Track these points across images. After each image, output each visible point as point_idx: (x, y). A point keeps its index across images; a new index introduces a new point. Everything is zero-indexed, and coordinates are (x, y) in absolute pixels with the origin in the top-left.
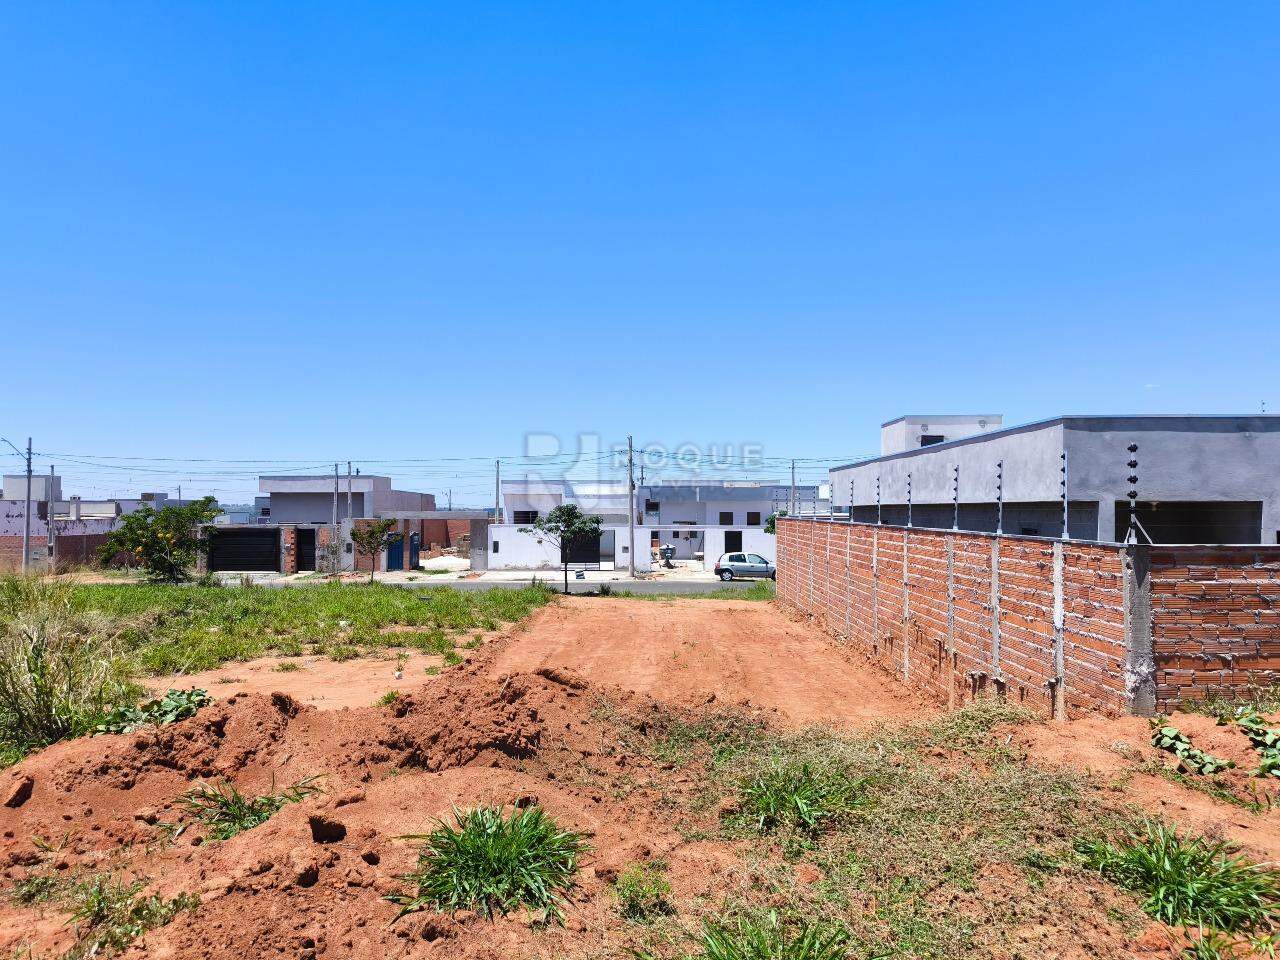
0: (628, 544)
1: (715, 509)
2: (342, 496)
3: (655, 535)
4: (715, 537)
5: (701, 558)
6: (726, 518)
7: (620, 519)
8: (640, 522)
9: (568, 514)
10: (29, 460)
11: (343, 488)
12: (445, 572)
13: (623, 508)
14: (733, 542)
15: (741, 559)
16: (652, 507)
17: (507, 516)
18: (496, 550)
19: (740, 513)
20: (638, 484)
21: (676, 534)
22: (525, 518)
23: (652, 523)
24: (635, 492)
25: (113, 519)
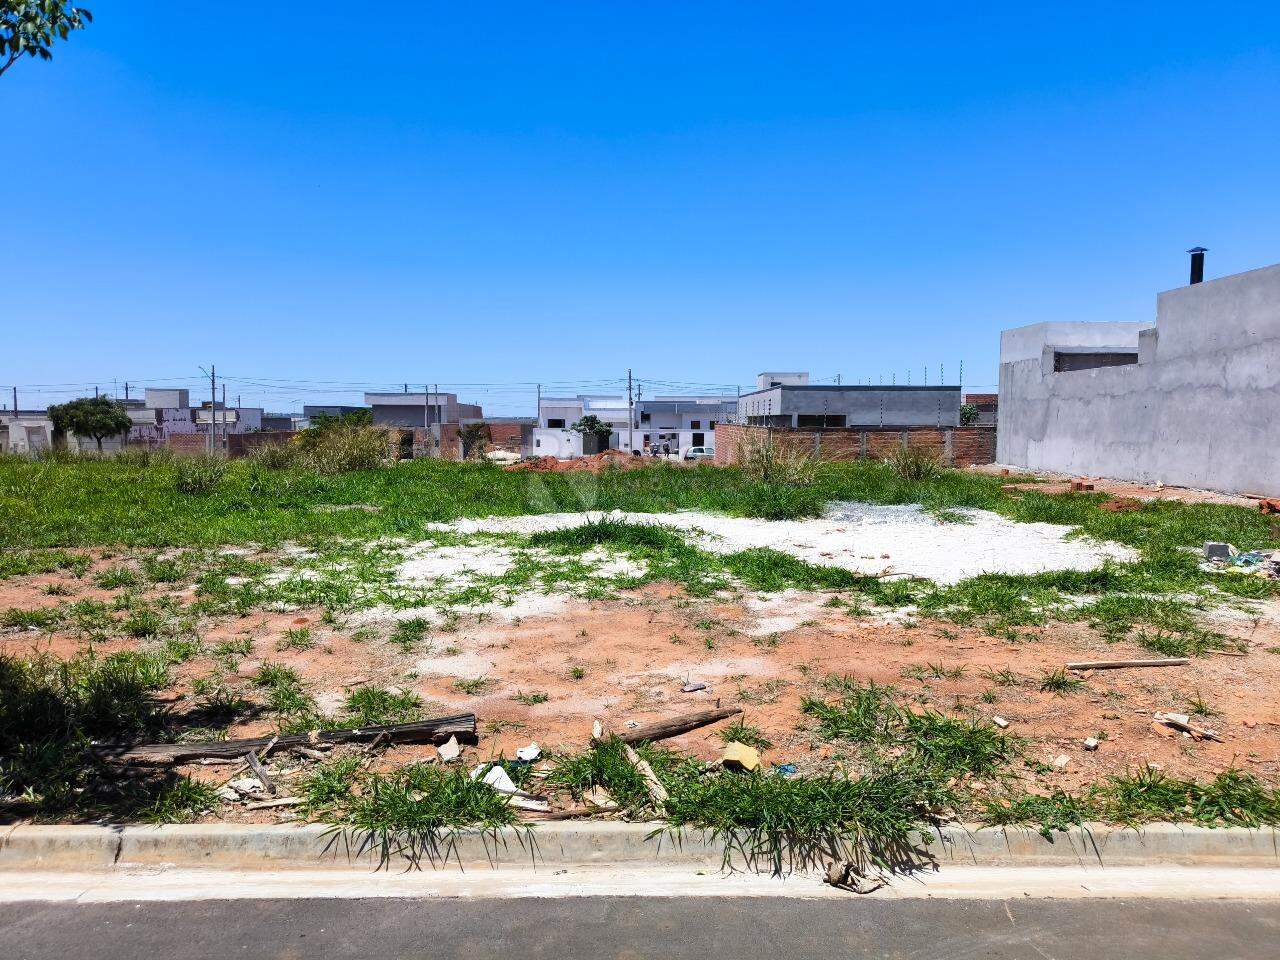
0: (628, 442)
1: (688, 419)
2: (432, 408)
3: (647, 438)
4: (686, 437)
5: (677, 453)
6: (695, 425)
7: (623, 425)
8: (637, 427)
9: (591, 421)
10: (213, 381)
11: (432, 402)
12: (505, 460)
13: (625, 417)
14: (698, 440)
15: (702, 451)
16: (646, 417)
17: (543, 422)
18: (538, 445)
19: (705, 420)
20: (635, 399)
21: (662, 437)
22: (556, 424)
23: (645, 429)
24: (633, 407)
25: (235, 423)
